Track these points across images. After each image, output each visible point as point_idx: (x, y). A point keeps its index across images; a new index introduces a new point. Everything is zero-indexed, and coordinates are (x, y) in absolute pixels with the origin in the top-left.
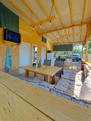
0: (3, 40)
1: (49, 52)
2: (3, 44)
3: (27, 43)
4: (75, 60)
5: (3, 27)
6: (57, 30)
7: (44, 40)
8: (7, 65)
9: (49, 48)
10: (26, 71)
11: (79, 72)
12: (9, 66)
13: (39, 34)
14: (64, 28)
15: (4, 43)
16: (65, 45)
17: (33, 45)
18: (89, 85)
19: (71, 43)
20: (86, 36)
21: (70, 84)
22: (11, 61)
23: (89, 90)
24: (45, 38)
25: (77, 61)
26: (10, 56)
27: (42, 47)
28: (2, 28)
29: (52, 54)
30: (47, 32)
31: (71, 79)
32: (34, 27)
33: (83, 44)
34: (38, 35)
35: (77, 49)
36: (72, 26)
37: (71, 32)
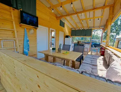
0: (20, 23)
1: (67, 37)
2: (20, 28)
3: (45, 27)
4: (93, 46)
5: (20, 9)
6: (77, 13)
7: (62, 24)
8: (24, 50)
9: (67, 33)
10: (45, 56)
11: (99, 58)
12: (27, 51)
13: (57, 17)
14: (84, 11)
15: (20, 26)
16: (84, 30)
17: (51, 29)
18: (116, 68)
19: (90, 28)
20: (107, 20)
21: (92, 69)
22: (29, 46)
23: (117, 74)
24: (64, 22)
25: (95, 47)
26: (28, 41)
27: (60, 32)
28: (18, 9)
29: (70, 39)
30: (66, 15)
31: (93, 64)
32: (53, 9)
33: (103, 29)
34: (56, 19)
35: (96, 34)
36: (93, 9)
37: (91, 16)
